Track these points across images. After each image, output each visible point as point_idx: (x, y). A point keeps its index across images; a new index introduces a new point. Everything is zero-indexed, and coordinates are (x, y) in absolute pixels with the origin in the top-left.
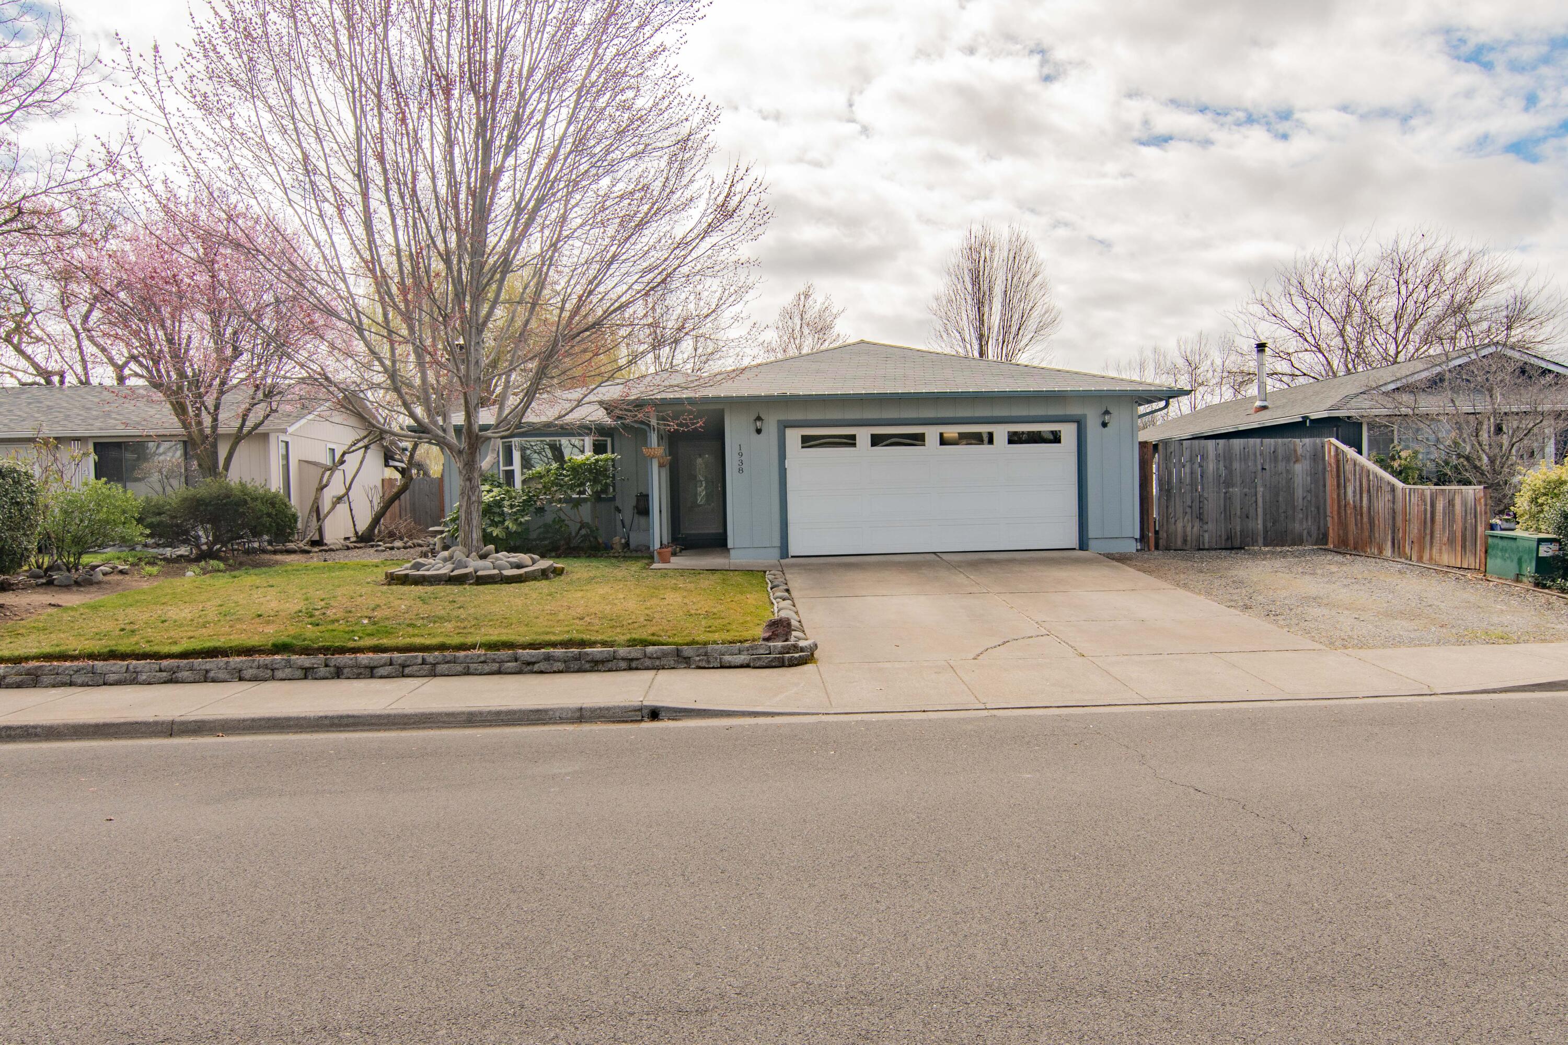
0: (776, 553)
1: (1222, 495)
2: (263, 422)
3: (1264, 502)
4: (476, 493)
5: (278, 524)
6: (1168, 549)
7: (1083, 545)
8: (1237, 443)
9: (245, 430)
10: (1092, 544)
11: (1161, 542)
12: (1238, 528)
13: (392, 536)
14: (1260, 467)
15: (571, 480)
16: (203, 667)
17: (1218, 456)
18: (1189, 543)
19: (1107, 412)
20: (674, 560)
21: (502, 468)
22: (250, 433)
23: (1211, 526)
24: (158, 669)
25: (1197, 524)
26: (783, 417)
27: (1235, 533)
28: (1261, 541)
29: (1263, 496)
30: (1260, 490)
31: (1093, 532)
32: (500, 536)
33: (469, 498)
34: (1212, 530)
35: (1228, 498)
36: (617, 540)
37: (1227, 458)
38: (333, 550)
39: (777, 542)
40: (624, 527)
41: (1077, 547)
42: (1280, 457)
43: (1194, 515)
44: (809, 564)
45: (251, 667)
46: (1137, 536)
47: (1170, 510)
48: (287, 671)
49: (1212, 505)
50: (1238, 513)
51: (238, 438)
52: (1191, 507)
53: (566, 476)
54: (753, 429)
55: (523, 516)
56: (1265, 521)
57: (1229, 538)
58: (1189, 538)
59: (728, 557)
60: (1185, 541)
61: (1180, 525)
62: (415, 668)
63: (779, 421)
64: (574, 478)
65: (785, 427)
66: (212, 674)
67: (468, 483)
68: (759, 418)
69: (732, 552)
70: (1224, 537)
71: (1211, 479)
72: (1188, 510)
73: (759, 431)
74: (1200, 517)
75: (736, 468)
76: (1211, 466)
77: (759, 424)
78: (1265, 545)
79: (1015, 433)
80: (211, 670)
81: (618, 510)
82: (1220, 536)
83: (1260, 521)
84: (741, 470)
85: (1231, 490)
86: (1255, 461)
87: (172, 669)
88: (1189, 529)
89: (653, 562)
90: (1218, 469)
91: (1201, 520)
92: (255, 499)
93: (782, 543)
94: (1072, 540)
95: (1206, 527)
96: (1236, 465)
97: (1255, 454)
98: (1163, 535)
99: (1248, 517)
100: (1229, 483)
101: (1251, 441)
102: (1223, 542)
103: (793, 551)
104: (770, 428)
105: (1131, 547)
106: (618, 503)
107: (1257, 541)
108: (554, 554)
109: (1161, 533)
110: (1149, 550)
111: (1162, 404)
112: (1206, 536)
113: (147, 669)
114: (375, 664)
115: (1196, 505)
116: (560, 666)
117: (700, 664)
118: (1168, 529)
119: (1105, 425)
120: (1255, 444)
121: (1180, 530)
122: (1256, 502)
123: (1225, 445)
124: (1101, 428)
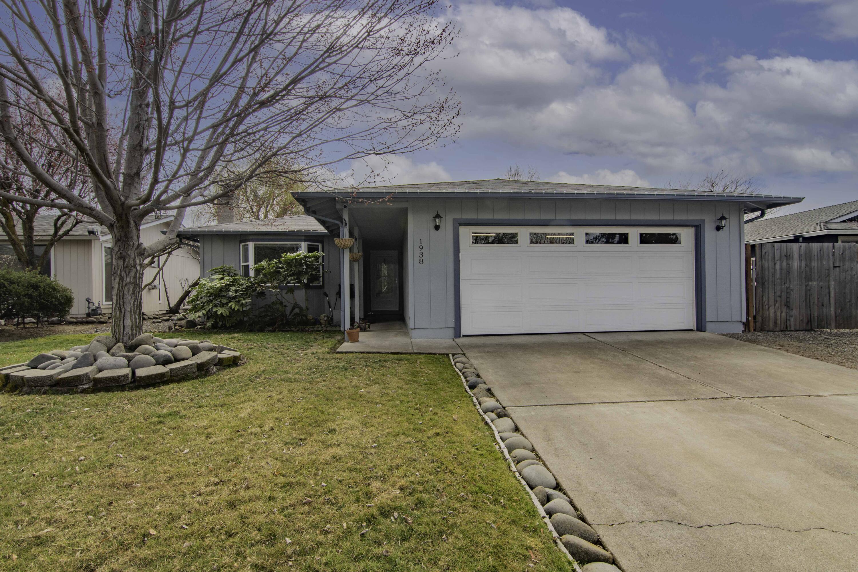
0: (451, 333)
1: (804, 287)
3: (835, 293)
6: (762, 330)
7: (701, 326)
8: (815, 246)
9: (58, 236)
10: (709, 326)
11: (759, 325)
12: (816, 314)
14: (832, 266)
15: (285, 271)
17: (800, 256)
18: (778, 326)
19: (723, 218)
20: (363, 336)
21: (242, 264)
22: (61, 237)
23: (795, 312)
25: (785, 310)
26: (458, 216)
27: (814, 317)
28: (833, 324)
29: (835, 289)
30: (832, 283)
31: (710, 315)
32: (224, 314)
34: (797, 315)
35: (808, 291)
36: (323, 317)
37: (807, 257)
39: (452, 324)
40: (330, 307)
41: (695, 328)
42: (847, 258)
43: (783, 303)
46: (744, 320)
47: (765, 299)
49: (796, 297)
50: (816, 301)
52: (780, 297)
53: (282, 268)
54: (432, 226)
55: (244, 299)
56: (835, 309)
57: (810, 321)
58: (778, 322)
59: (406, 334)
60: (775, 323)
61: (772, 310)
63: (454, 219)
64: (288, 269)
65: (461, 225)
67: (121, 262)
68: (438, 216)
69: (413, 333)
70: (805, 320)
71: (795, 274)
72: (779, 299)
73: (437, 228)
74: (788, 305)
75: (417, 259)
76: (796, 264)
77: (437, 221)
78: (836, 328)
79: (645, 235)
81: (327, 295)
82: (802, 320)
83: (832, 309)
84: (421, 261)
85: (810, 283)
86: (828, 260)
88: (778, 314)
90: (801, 267)
91: (788, 307)
93: (456, 324)
94: (690, 322)
95: (791, 313)
96: (815, 264)
97: (828, 255)
98: (759, 319)
99: (823, 305)
100: (808, 278)
101: (826, 245)
102: (805, 325)
103: (464, 332)
104: (447, 225)
105: (739, 329)
106: (326, 290)
107: (830, 324)
108: (271, 328)
109: (757, 317)
110: (749, 331)
111: (758, 213)
112: (792, 319)
115: (784, 295)
118: (763, 314)
119: (718, 228)
120: (828, 247)
121: (771, 315)
122: (829, 293)
123: (806, 247)
124: (715, 232)
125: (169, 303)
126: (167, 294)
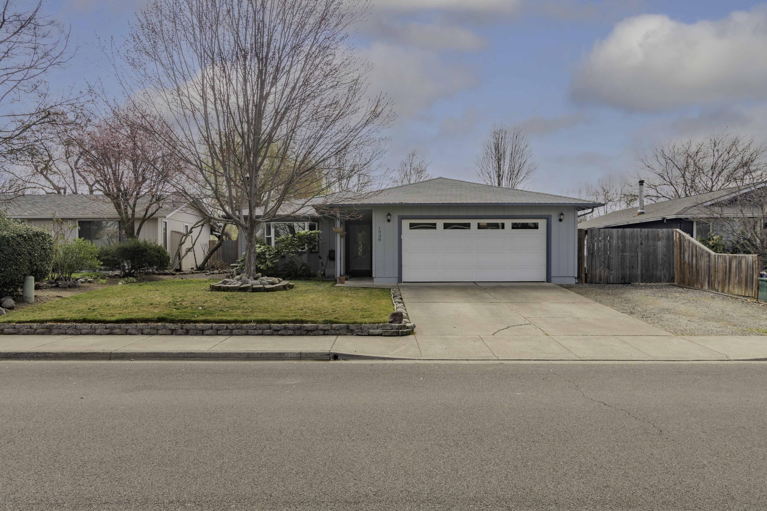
0: (396, 280)
1: (620, 256)
2: (155, 212)
3: (642, 260)
4: (253, 248)
5: (161, 261)
6: (591, 283)
7: (549, 280)
8: (628, 230)
9: (147, 216)
10: (553, 279)
11: (588, 279)
12: (628, 273)
13: (213, 268)
14: (640, 243)
15: (298, 243)
16: (126, 328)
17: (618, 237)
18: (603, 280)
19: (562, 214)
20: (346, 282)
21: (266, 236)
22: (149, 217)
23: (614, 272)
24: (105, 328)
25: (607, 271)
26: (401, 214)
27: (626, 275)
28: (639, 280)
29: (641, 257)
30: (640, 254)
31: (553, 273)
32: (264, 269)
33: (250, 250)
34: (615, 274)
35: (623, 258)
36: (320, 272)
37: (623, 237)
38: (186, 274)
39: (396, 275)
40: (323, 266)
41: (546, 281)
42: (650, 238)
43: (605, 267)
44: (412, 286)
45: (147, 328)
46: (576, 276)
47: (593, 264)
48: (164, 330)
49: (615, 261)
50: (628, 265)
51: (143, 220)
52: (604, 262)
53: (295, 241)
54: (386, 220)
55: (275, 260)
56: (642, 270)
57: (623, 278)
58: (602, 278)
59: (373, 281)
60: (600, 279)
61: (598, 271)
62: (223, 331)
63: (398, 216)
64: (300, 242)
65: (402, 219)
66: (129, 331)
67: (250, 243)
68: (389, 214)
69: (374, 279)
70: (620, 277)
71: (614, 248)
72: (603, 264)
73: (389, 221)
74: (609, 267)
75: (377, 238)
76: (615, 242)
77: (389, 217)
78: (642, 282)
79: (515, 224)
80: (129, 329)
81: (320, 258)
82: (619, 277)
83: (639, 270)
84: (380, 240)
85: (624, 254)
86: (637, 239)
87: (111, 328)
88: (602, 273)
89: (336, 283)
90: (618, 243)
91: (609, 268)
92: (150, 249)
93: (399, 275)
94: (543, 277)
95: (611, 272)
96: (628, 242)
97: (637, 237)
98: (589, 276)
99: (633, 268)
100: (623, 251)
101: (636, 230)
102: (620, 280)
103: (404, 279)
104: (395, 219)
105: (573, 281)
106: (320, 254)
107: (637, 280)
108: (289, 278)
109: (588, 274)
110: (582, 283)
111: (590, 210)
112: (611, 276)
113: (100, 327)
114: (205, 329)
115: (606, 261)
116: (291, 332)
117: (358, 333)
118: (592, 273)
119: (560, 220)
120: (637, 231)
121: (598, 273)
122: (637, 260)
123: (622, 232)
124: (558, 222)
125: (196, 262)
126: (195, 255)
